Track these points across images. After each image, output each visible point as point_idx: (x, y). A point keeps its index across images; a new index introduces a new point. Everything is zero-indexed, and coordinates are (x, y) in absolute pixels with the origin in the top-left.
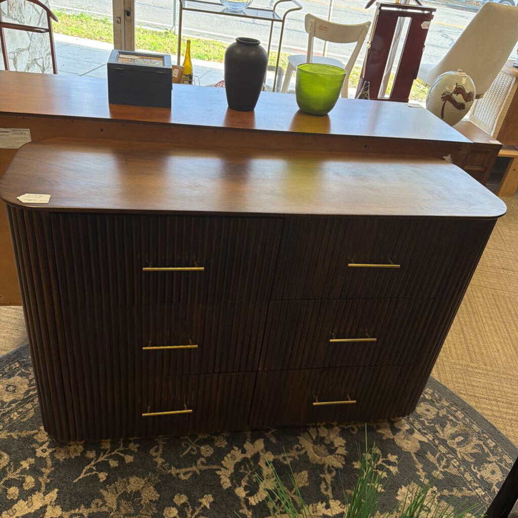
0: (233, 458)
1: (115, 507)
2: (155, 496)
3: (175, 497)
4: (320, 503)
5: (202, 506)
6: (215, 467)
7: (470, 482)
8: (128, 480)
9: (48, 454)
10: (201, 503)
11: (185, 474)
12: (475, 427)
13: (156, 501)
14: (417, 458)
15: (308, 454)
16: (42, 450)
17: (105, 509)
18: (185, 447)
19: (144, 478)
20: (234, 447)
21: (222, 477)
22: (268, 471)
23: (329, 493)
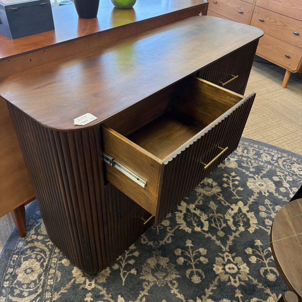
0: (180, 217)
1: (155, 279)
2: (167, 260)
3: (175, 253)
4: (228, 210)
5: (190, 247)
6: (177, 227)
7: (264, 165)
8: (147, 263)
9: (94, 284)
10: (188, 247)
11: (168, 240)
12: (245, 143)
13: (169, 261)
14: (240, 168)
15: (205, 194)
16: (89, 285)
17: (152, 284)
18: (155, 228)
19: (153, 256)
20: (175, 213)
21: (184, 229)
22: (198, 212)
23: (227, 204)
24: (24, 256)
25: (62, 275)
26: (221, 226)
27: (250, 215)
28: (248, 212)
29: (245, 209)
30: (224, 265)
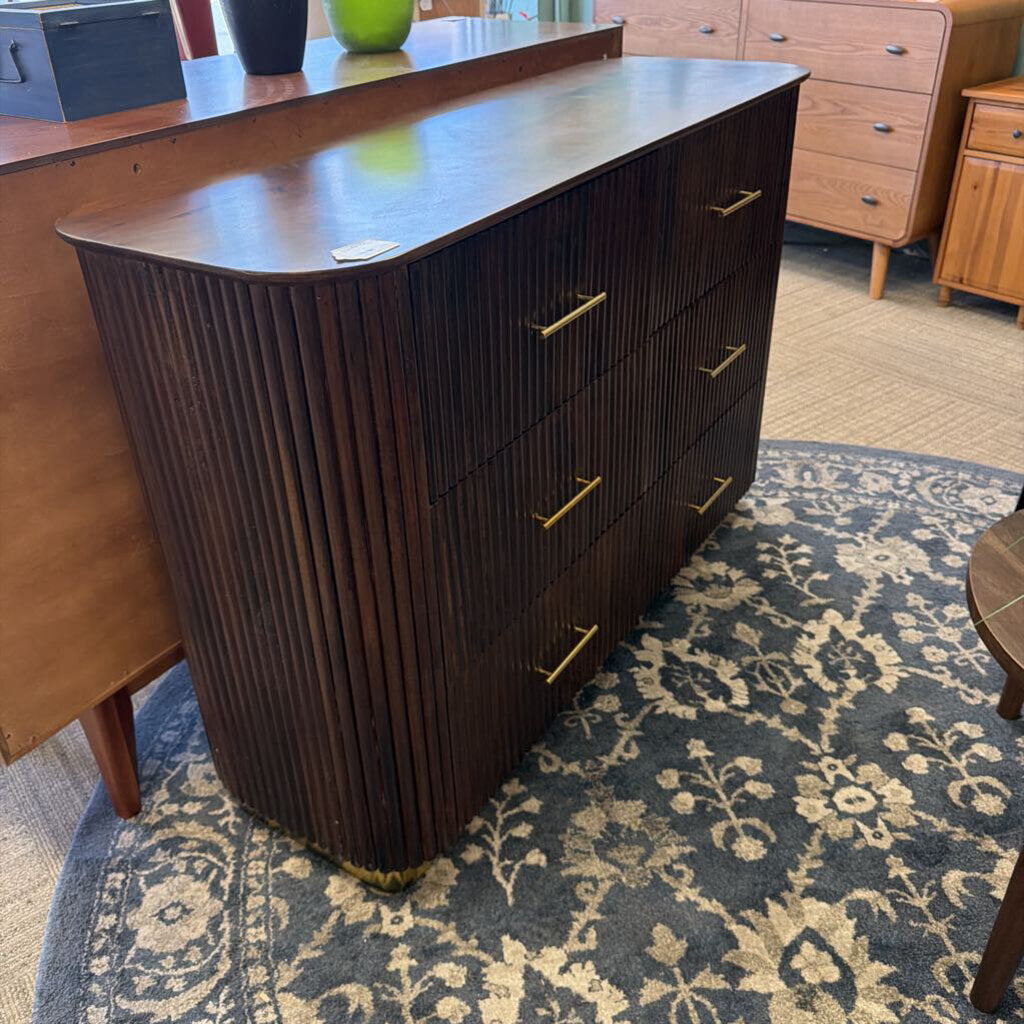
0: (648, 681)
1: (613, 869)
2: (637, 807)
3: (660, 782)
4: (799, 640)
5: (704, 760)
6: (646, 710)
7: (874, 505)
8: (575, 827)
9: (411, 917)
10: (697, 760)
11: (627, 748)
12: (800, 454)
13: (647, 811)
14: (804, 521)
15: (712, 605)
16: (393, 923)
17: (606, 886)
18: (575, 724)
19: (589, 804)
20: (631, 670)
21: (671, 711)
22: (704, 659)
23: (790, 623)
24: (147, 872)
25: (292, 908)
26: (787, 686)
27: (873, 643)
28: (862, 635)
29: (851, 630)
30: (830, 794)
